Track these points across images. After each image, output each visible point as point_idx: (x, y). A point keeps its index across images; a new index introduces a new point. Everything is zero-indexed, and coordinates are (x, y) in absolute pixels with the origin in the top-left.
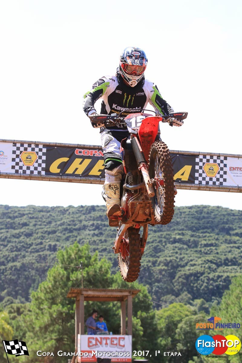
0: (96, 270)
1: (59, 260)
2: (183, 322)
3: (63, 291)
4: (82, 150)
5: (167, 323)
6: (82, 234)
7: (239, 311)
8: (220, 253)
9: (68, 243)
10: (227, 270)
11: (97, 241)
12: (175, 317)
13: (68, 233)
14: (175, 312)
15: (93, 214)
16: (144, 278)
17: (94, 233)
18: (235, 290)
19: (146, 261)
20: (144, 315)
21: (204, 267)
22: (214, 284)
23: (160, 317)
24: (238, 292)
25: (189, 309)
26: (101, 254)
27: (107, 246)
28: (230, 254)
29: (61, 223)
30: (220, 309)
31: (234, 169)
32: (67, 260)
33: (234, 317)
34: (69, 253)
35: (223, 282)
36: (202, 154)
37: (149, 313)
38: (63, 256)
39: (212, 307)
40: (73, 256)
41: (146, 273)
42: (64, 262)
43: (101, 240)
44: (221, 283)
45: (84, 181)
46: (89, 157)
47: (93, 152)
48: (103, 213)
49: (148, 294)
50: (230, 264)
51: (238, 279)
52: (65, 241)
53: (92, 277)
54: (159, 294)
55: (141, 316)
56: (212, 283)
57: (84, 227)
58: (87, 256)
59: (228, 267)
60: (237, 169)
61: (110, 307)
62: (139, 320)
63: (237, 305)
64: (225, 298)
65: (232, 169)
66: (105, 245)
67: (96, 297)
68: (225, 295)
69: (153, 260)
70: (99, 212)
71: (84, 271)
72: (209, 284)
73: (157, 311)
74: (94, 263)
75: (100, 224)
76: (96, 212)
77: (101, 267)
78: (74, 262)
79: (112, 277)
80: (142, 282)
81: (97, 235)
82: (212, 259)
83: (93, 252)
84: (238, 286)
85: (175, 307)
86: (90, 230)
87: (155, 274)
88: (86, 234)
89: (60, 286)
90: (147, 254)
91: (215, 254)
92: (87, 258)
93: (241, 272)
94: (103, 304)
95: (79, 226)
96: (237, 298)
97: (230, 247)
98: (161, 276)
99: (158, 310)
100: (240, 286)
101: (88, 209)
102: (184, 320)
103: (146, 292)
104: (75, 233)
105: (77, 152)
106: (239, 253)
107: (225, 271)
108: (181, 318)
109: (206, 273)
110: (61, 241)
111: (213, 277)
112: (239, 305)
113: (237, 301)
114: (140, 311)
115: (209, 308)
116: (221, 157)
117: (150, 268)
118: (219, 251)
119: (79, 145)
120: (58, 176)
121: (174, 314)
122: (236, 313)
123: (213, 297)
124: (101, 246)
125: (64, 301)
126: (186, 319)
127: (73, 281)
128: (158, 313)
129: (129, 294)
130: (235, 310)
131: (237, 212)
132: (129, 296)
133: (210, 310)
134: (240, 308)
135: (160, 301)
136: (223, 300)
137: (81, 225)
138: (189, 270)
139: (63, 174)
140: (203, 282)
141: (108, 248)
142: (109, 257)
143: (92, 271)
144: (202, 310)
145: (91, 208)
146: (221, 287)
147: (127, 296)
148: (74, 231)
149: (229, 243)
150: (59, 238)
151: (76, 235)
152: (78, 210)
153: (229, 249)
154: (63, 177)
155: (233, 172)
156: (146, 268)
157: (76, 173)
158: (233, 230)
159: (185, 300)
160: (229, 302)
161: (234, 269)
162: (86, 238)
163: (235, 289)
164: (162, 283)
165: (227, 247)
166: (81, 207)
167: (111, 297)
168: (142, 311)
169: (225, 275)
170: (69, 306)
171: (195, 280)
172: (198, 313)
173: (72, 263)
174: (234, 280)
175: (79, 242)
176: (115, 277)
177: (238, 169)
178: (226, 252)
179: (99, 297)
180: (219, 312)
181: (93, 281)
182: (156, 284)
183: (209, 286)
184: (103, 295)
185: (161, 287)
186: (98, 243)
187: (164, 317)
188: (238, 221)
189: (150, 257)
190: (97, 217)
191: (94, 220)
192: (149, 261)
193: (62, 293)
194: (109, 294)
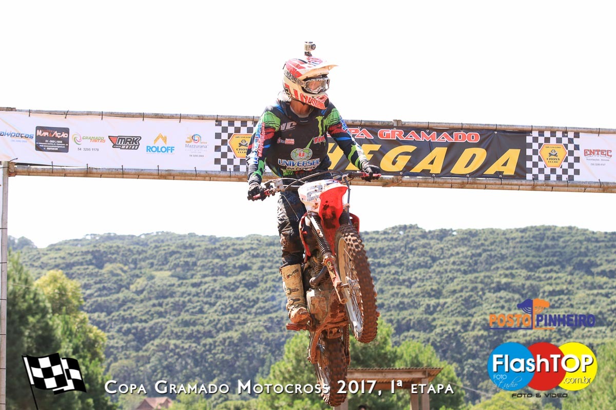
7: (610, 402)
8: (575, 306)
10: (589, 334)
14: (502, 407)
16: (449, 352)
18: (603, 367)
19: (450, 324)
24: (609, 369)
25: (526, 400)
28: (593, 306)
30: (579, 400)
31: (592, 152)
36: (537, 128)
39: (565, 397)
41: (452, 343)
47: (352, 131)
48: (375, 244)
49: (456, 378)
51: (608, 348)
53: (361, 351)
54: (474, 378)
59: (590, 329)
60: (596, 153)
61: (392, 401)
63: (606, 392)
65: (588, 153)
69: (463, 320)
73: (472, 407)
79: (394, 350)
80: (446, 359)
84: (609, 360)
85: (503, 399)
87: (467, 345)
89: (307, 368)
90: (452, 311)
91: (568, 307)
93: (612, 337)
94: (380, 397)
96: (606, 379)
97: (593, 295)
98: (478, 347)
99: (474, 404)
100: (611, 360)
103: (453, 374)
106: (608, 305)
107: (585, 335)
112: (610, 390)
113: (607, 385)
114: (444, 407)
115: (560, 398)
116: (569, 133)
117: (459, 334)
118: (573, 302)
122: (607, 405)
129: (423, 376)
130: (604, 399)
132: (423, 380)
134: (612, 397)
135: (477, 389)
138: (524, 335)
142: (389, 318)
144: (549, 402)
147: (420, 379)
149: (590, 289)
153: (592, 298)
155: (591, 158)
156: (452, 335)
158: (597, 266)
160: (594, 387)
161: (601, 331)
163: (603, 364)
164: (480, 358)
165: (588, 295)
168: (446, 407)
169: (586, 342)
174: (602, 350)
176: (399, 350)
177: (599, 153)
178: (586, 303)
180: (578, 404)
181: (362, 358)
182: (470, 361)
185: (478, 366)
188: (604, 250)
189: (457, 316)
192: (457, 323)
194: (390, 377)
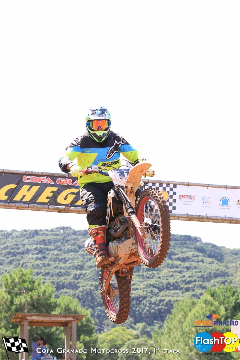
0: (40, 294)
1: (3, 284)
2: (126, 346)
3: (7, 315)
4: (30, 177)
5: (109, 347)
6: (25, 258)
7: (181, 336)
8: (162, 278)
9: (11, 267)
10: (169, 294)
11: (41, 265)
12: (117, 341)
13: (11, 256)
14: (117, 336)
15: (36, 238)
16: (87, 302)
17: (37, 257)
18: (177, 315)
19: (88, 285)
20: (87, 339)
21: (147, 291)
22: (156, 308)
23: (102, 340)
24: (181, 316)
25: (131, 332)
26: (44, 277)
27: (51, 270)
28: (172, 278)
29: (5, 247)
30: (162, 334)
31: (184, 197)
32: (11, 284)
33: (177, 342)
34: (12, 277)
35: (165, 306)
36: (151, 181)
37: (92, 337)
38: (7, 280)
39: (154, 331)
40: (17, 280)
41: (89, 297)
42: (7, 286)
43: (44, 264)
44: (163, 307)
45: (32, 208)
46: (37, 184)
47: (41, 179)
48: (46, 237)
49: (91, 319)
50: (172, 288)
51: (180, 303)
52: (8, 264)
53: (36, 301)
54: (101, 318)
55: (84, 340)
56: (154, 307)
57: (27, 251)
58: (31, 280)
59: (170, 291)
60: (186, 197)
61: (53, 331)
62: (82, 344)
63: (179, 330)
64: (168, 322)
65: (182, 197)
66: (48, 269)
67: (40, 322)
68: (168, 319)
69: (95, 284)
70: (42, 236)
71: (28, 295)
72: (152, 308)
73: (99, 335)
74: (37, 287)
75: (43, 248)
76: (40, 237)
77: (45, 291)
78: (18, 286)
79: (55, 301)
80: (84, 306)
81: (40, 259)
82: (154, 283)
83: (36, 275)
84: (181, 311)
85: (118, 331)
86: (33, 254)
87: (97, 298)
88: (30, 257)
89: (4, 310)
90: (89, 278)
91: (157, 278)
92: (31, 283)
93: (182, 296)
94: (46, 328)
95: (22, 250)
96: (179, 322)
97: (172, 271)
99: (100, 333)
100: (182, 311)
101: (32, 233)
102: (126, 344)
103: (89, 316)
104: (18, 257)
105: (25, 179)
106: (181, 278)
107: (167, 295)
108: (123, 342)
109: (148, 297)
110: (4, 265)
111: (155, 301)
112: (181, 329)
113: (179, 325)
114: (83, 335)
115: (151, 332)
116: (170, 184)
117: (93, 292)
118: (161, 275)
119: (26, 172)
120: (5, 203)
121: (116, 338)
122: (179, 337)
123: (155, 321)
124: (44, 270)
125: (8, 325)
126: (129, 343)
127: (16, 305)
128: (101, 336)
129: (74, 320)
130: (177, 334)
131: (180, 237)
132: (73, 321)
133: (152, 333)
134: (182, 333)
135: (102, 324)
136: (165, 325)
137: (25, 249)
139: (11, 201)
140: (146, 306)
141: (51, 272)
142: (52, 281)
143: (35, 295)
144: (144, 334)
145: (34, 232)
146: (163, 310)
147: (71, 321)
148: (17, 255)
149: (171, 268)
150: (2, 262)
151: (19, 258)
152: (22, 234)
153: (171, 273)
154: (10, 204)
155: (183, 200)
156: (89, 292)
157: (24, 200)
158: (175, 254)
159: (128, 324)
160: (172, 326)
161: (176, 293)
162: (29, 262)
163: (177, 313)
165: (169, 271)
166: (24, 231)
167: (55, 322)
168: (85, 335)
169: (167, 299)
170: (12, 330)
171: (137, 304)
172: (140, 336)
173: (16, 287)
174: (177, 304)
175: (22, 266)
176: (58, 301)
177: (188, 197)
178: (168, 276)
179: (43, 322)
180: (162, 336)
181: (36, 305)
182: (99, 308)
183: (152, 310)
184: (47, 320)
186: (41, 266)
187: (107, 341)
188: (180, 246)
189: (92, 281)
190: (41, 241)
191: (37, 244)
192: (92, 285)
193: (5, 317)
194: (54, 319)
